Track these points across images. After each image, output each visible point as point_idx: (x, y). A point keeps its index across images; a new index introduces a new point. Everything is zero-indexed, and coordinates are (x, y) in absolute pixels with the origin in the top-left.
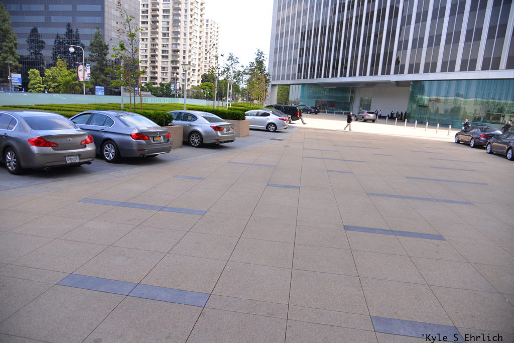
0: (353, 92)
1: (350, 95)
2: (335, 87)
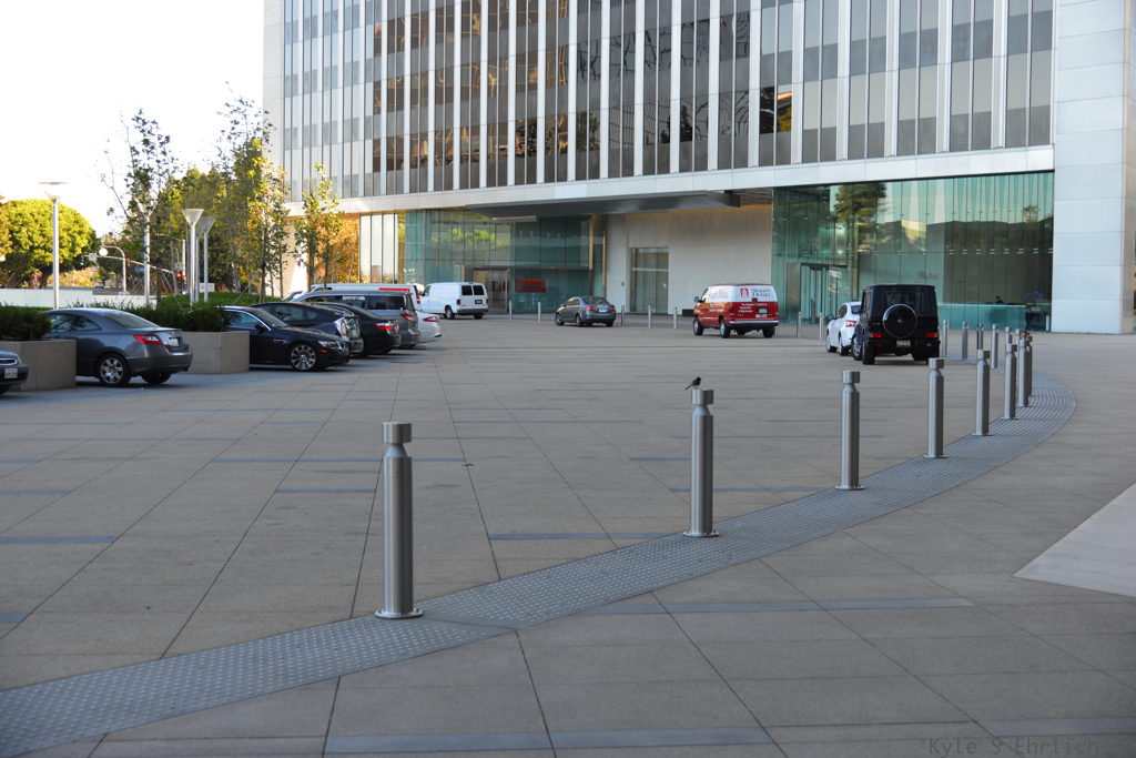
0: (603, 228)
1: (590, 241)
2: (533, 218)
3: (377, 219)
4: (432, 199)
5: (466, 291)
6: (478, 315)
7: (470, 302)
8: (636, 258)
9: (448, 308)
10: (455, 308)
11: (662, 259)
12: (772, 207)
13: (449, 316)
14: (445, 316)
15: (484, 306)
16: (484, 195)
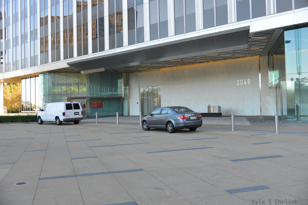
1: (122, 85)
5: (68, 107)
6: (76, 122)
7: (71, 114)
9: (57, 118)
10: (62, 118)
13: (58, 123)
14: (55, 124)
15: (81, 116)
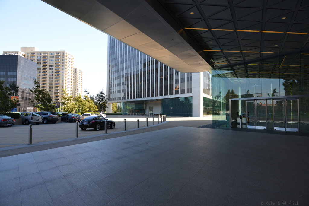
0: (146, 104)
1: (144, 106)
3: (119, 103)
4: (127, 100)
8: (150, 108)
11: (152, 108)
12: (161, 102)
16: (133, 100)
